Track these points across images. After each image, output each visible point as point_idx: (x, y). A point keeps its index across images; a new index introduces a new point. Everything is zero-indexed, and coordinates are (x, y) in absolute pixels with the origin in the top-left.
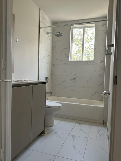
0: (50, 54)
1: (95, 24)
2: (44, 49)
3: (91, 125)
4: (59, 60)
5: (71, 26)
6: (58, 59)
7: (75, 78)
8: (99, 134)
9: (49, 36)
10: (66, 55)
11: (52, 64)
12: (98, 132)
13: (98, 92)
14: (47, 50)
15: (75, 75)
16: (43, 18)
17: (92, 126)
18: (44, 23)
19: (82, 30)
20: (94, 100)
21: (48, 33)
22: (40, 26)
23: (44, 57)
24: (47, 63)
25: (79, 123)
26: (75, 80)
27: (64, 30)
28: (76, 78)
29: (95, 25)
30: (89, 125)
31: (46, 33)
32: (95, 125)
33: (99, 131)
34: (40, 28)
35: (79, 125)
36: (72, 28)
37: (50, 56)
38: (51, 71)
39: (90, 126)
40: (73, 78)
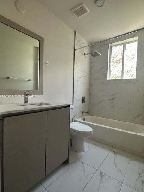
0: (88, 74)
1: (137, 37)
2: (80, 70)
3: (130, 158)
4: (97, 80)
5: (109, 45)
6: (95, 79)
7: (113, 98)
8: (141, 179)
9: (87, 58)
10: (104, 74)
11: (90, 84)
12: (139, 173)
13: (142, 115)
14: (85, 70)
15: (114, 95)
16: (79, 40)
17: (132, 160)
18: (80, 45)
19: (122, 47)
20: (136, 123)
21: (85, 55)
22: (76, 48)
23: (81, 77)
24: (84, 84)
25: (114, 152)
26: (114, 100)
27: (101, 50)
28: (115, 98)
29: (137, 39)
30: (128, 157)
31: (83, 55)
32: (136, 160)
33: (141, 172)
34: (75, 50)
35: (114, 154)
36: (110, 46)
37: (88, 76)
38: (89, 91)
39: (128, 160)
40: (112, 98)
